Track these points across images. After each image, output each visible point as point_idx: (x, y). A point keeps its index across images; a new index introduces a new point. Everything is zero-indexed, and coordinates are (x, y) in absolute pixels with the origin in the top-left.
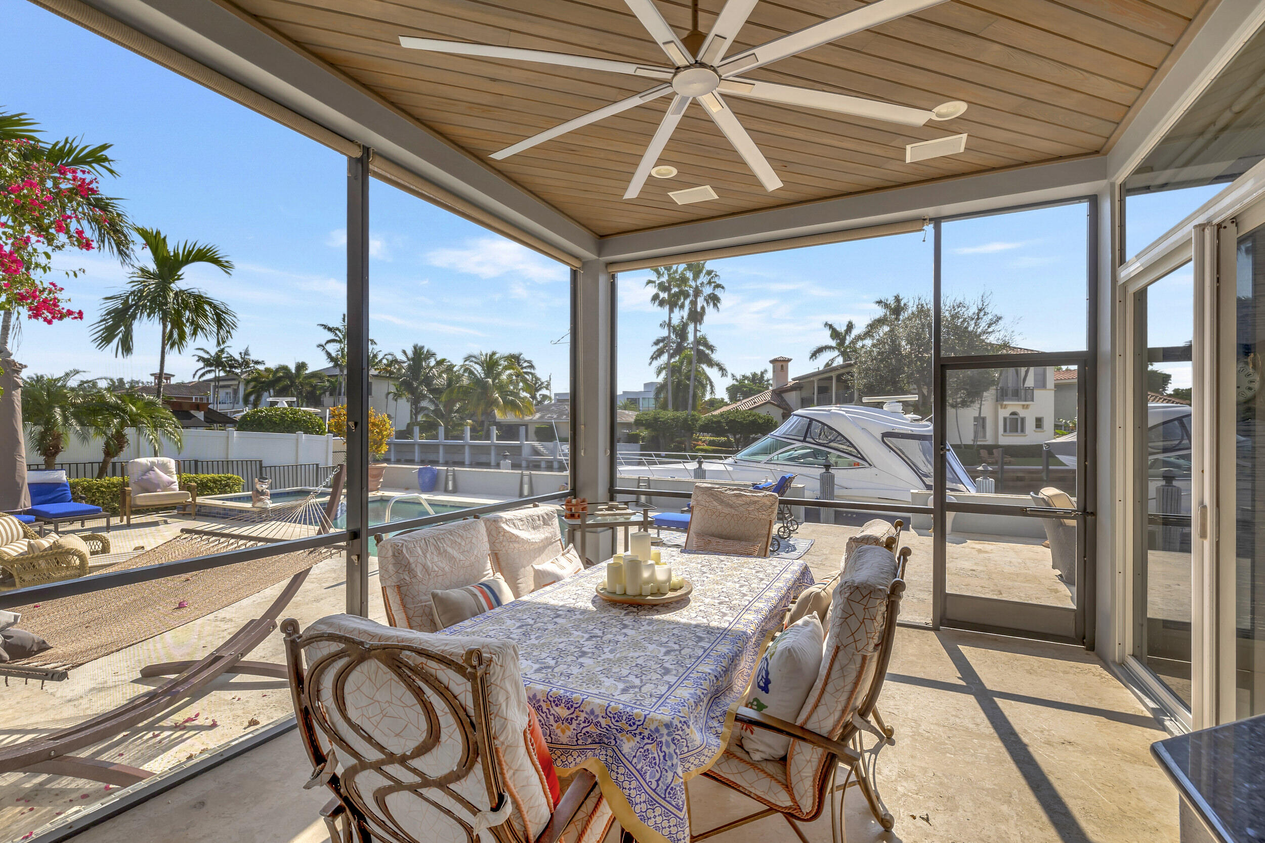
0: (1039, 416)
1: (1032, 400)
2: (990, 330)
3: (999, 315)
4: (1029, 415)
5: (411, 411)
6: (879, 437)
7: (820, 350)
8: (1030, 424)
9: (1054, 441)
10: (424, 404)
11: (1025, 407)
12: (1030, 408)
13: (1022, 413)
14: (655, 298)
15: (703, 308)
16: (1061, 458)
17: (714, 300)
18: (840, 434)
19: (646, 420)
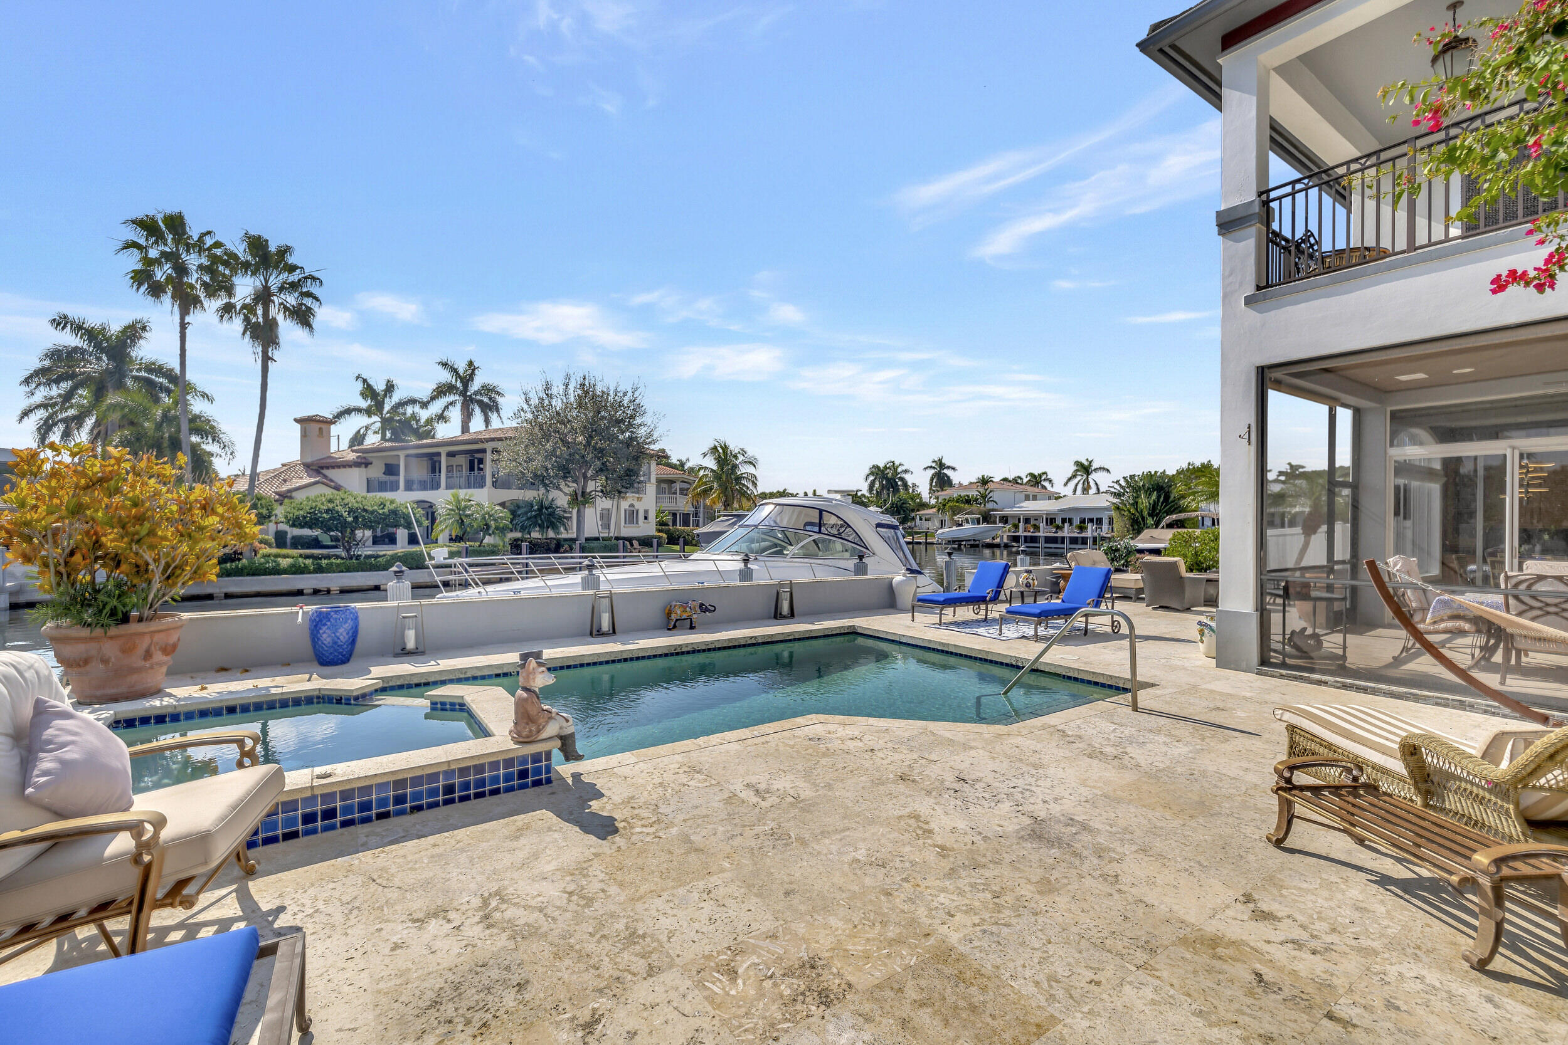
0: (646, 508)
1: (644, 493)
4: (641, 507)
8: (642, 516)
11: (639, 499)
13: (637, 505)
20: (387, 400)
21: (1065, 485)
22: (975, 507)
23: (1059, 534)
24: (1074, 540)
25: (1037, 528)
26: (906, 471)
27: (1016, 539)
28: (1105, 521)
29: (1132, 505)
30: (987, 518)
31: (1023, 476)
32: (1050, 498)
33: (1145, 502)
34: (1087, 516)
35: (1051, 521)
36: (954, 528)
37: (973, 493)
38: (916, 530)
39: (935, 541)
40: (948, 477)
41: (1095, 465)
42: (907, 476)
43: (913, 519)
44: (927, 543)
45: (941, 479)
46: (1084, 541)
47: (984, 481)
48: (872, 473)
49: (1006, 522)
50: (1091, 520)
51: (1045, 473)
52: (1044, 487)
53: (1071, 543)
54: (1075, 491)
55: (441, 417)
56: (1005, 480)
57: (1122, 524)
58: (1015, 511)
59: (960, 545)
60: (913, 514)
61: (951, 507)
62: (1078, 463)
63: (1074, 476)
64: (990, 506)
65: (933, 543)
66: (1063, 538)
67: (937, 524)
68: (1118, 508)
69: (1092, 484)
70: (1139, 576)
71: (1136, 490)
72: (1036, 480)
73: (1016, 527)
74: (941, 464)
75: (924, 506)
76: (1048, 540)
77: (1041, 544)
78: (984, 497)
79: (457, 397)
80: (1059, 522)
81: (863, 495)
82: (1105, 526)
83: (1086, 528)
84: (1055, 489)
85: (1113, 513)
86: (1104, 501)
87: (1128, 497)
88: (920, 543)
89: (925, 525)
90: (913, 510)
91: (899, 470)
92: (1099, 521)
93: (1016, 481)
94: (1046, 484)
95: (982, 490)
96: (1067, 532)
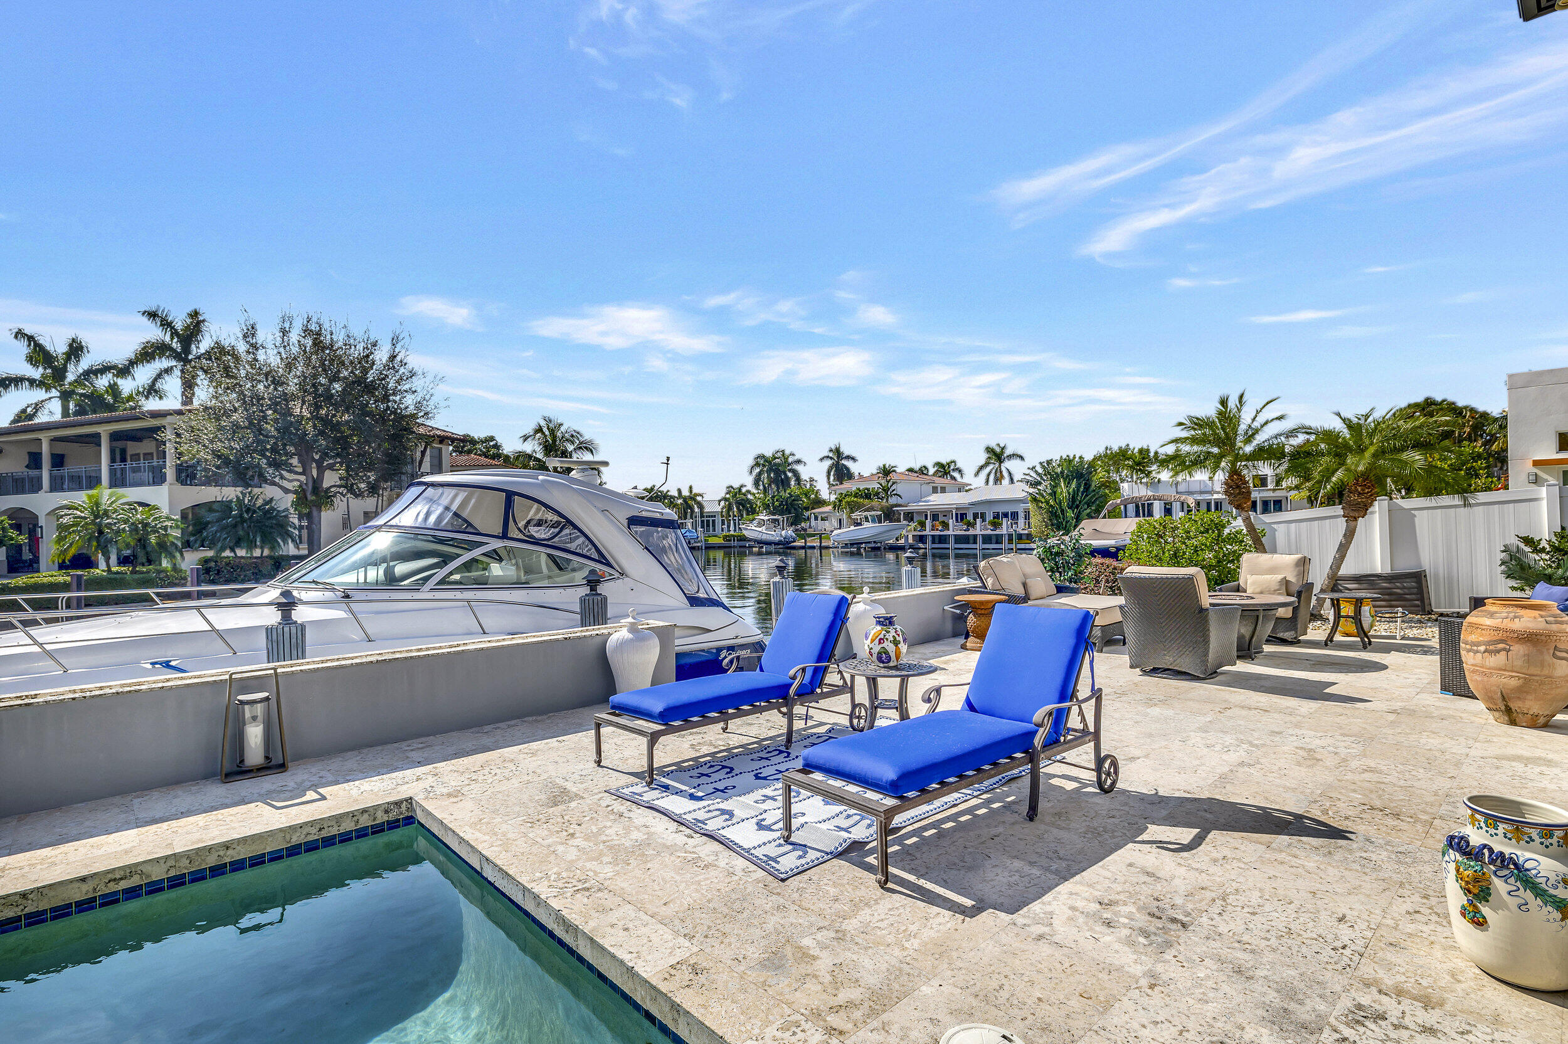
6: (625, 525)
20: (71, 367)
21: (977, 474)
22: (875, 502)
23: (971, 532)
24: (987, 539)
25: (946, 526)
26: (799, 462)
27: (922, 539)
28: (1021, 515)
29: (1050, 494)
30: (889, 515)
31: (930, 466)
32: (960, 491)
33: (1064, 490)
34: (1001, 509)
35: (961, 517)
36: (852, 528)
37: (874, 486)
38: (810, 531)
39: (830, 544)
40: (848, 469)
41: (1008, 452)
42: (799, 468)
43: (809, 519)
44: (821, 548)
45: (840, 471)
46: (998, 539)
47: (886, 472)
48: (757, 464)
49: (912, 519)
50: (1006, 515)
51: (954, 462)
52: (953, 478)
53: (984, 543)
54: (987, 482)
55: (152, 390)
56: (911, 470)
57: (1040, 517)
58: (920, 506)
59: (859, 549)
60: (807, 514)
61: (848, 503)
62: (989, 450)
63: (987, 464)
64: (893, 500)
65: (827, 548)
66: (975, 536)
67: (836, 524)
68: (1035, 500)
69: (1005, 474)
70: (1120, 600)
71: (1055, 478)
72: (944, 469)
73: (922, 525)
74: (838, 451)
75: (820, 503)
76: (959, 539)
77: (951, 544)
78: (886, 490)
79: (173, 363)
80: (970, 518)
81: (749, 492)
82: (1021, 521)
83: (1001, 524)
84: (965, 480)
85: (1030, 506)
86: (1020, 491)
87: (1045, 486)
88: (813, 548)
89: (821, 525)
90: (807, 509)
91: (790, 460)
92: (1015, 515)
93: (923, 471)
94: (956, 475)
95: (883, 482)
96: (979, 530)
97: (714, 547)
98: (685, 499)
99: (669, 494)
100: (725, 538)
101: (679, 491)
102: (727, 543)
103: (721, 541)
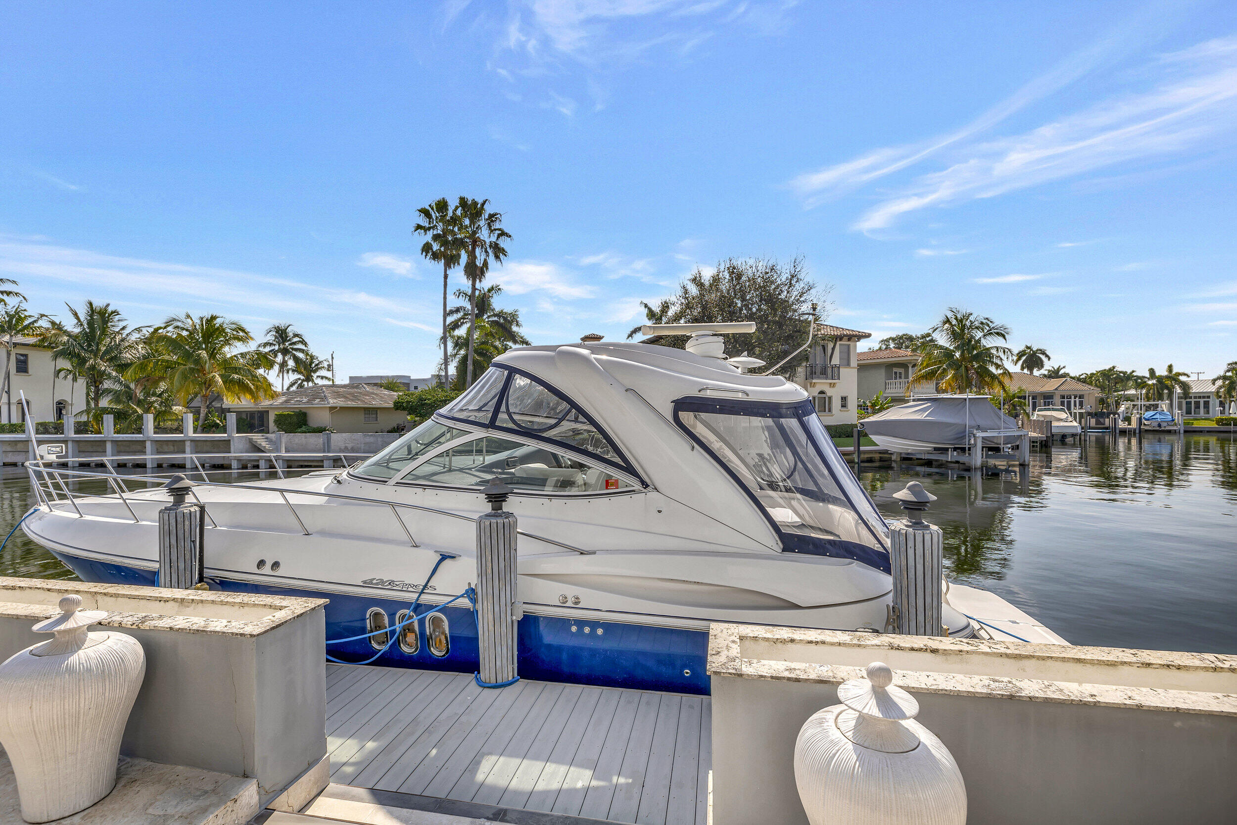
0: (844, 395)
1: (839, 379)
2: (802, 299)
3: (811, 283)
4: (835, 394)
5: (88, 395)
6: (667, 410)
7: (637, 330)
8: (836, 403)
9: (866, 420)
10: (107, 384)
11: (832, 385)
12: (837, 385)
13: (830, 392)
14: (427, 248)
15: (486, 264)
16: (874, 438)
17: (498, 251)
18: (573, 405)
19: (408, 402)
97: (1201, 432)
98: (1160, 379)
99: (1134, 374)
100: (1219, 422)
101: (1152, 371)
102: (1223, 428)
103: (1213, 425)
